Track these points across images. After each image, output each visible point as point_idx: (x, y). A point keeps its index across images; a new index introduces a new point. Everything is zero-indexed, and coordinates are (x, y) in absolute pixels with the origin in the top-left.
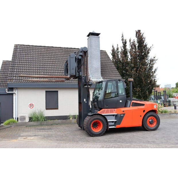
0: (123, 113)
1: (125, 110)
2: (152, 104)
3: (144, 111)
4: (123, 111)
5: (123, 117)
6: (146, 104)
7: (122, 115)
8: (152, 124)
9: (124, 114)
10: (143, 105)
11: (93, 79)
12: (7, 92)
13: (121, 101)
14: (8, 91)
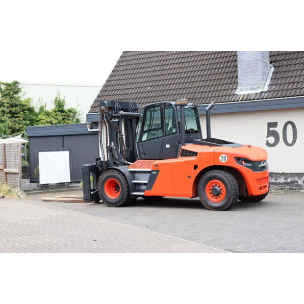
0: (156, 168)
1: (159, 164)
2: (214, 153)
3: (196, 167)
4: (156, 165)
5: (156, 176)
6: (200, 153)
7: (153, 173)
8: (217, 197)
9: (158, 171)
10: (194, 154)
11: (241, 90)
12: (89, 130)
13: (168, 146)
14: (91, 129)
